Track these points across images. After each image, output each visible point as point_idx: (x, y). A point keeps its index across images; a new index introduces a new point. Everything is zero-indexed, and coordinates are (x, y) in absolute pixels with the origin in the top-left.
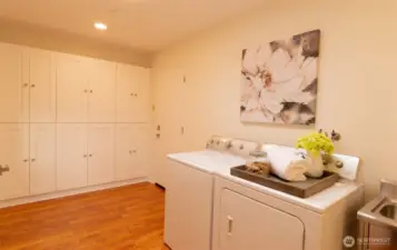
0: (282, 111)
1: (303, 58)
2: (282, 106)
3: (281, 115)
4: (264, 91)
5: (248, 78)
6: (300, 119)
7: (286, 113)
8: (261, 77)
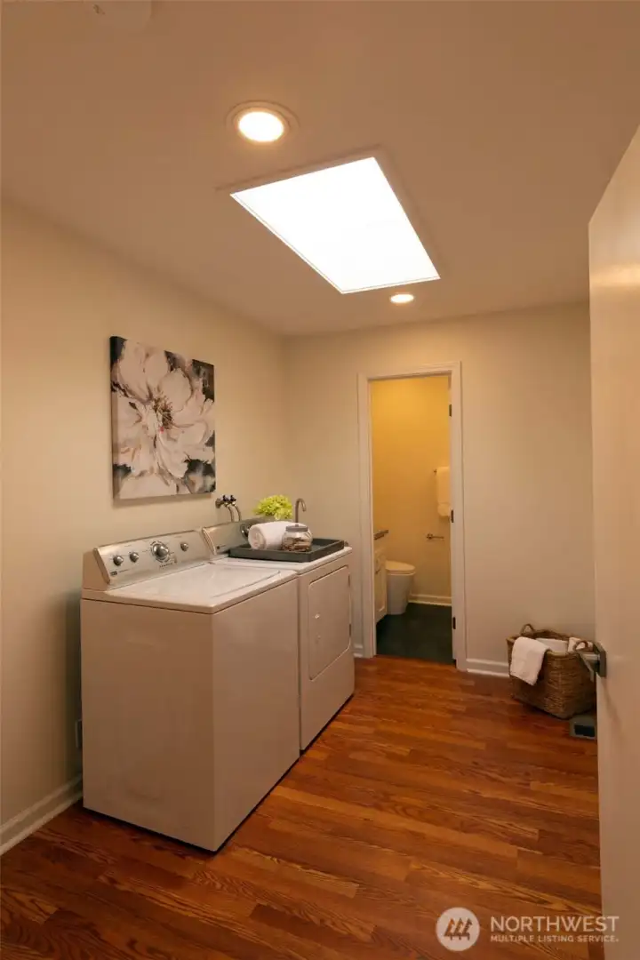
0: (187, 473)
1: (204, 397)
2: (185, 467)
3: (186, 481)
4: (160, 435)
5: (133, 405)
6: (204, 486)
7: (192, 477)
8: (155, 409)
